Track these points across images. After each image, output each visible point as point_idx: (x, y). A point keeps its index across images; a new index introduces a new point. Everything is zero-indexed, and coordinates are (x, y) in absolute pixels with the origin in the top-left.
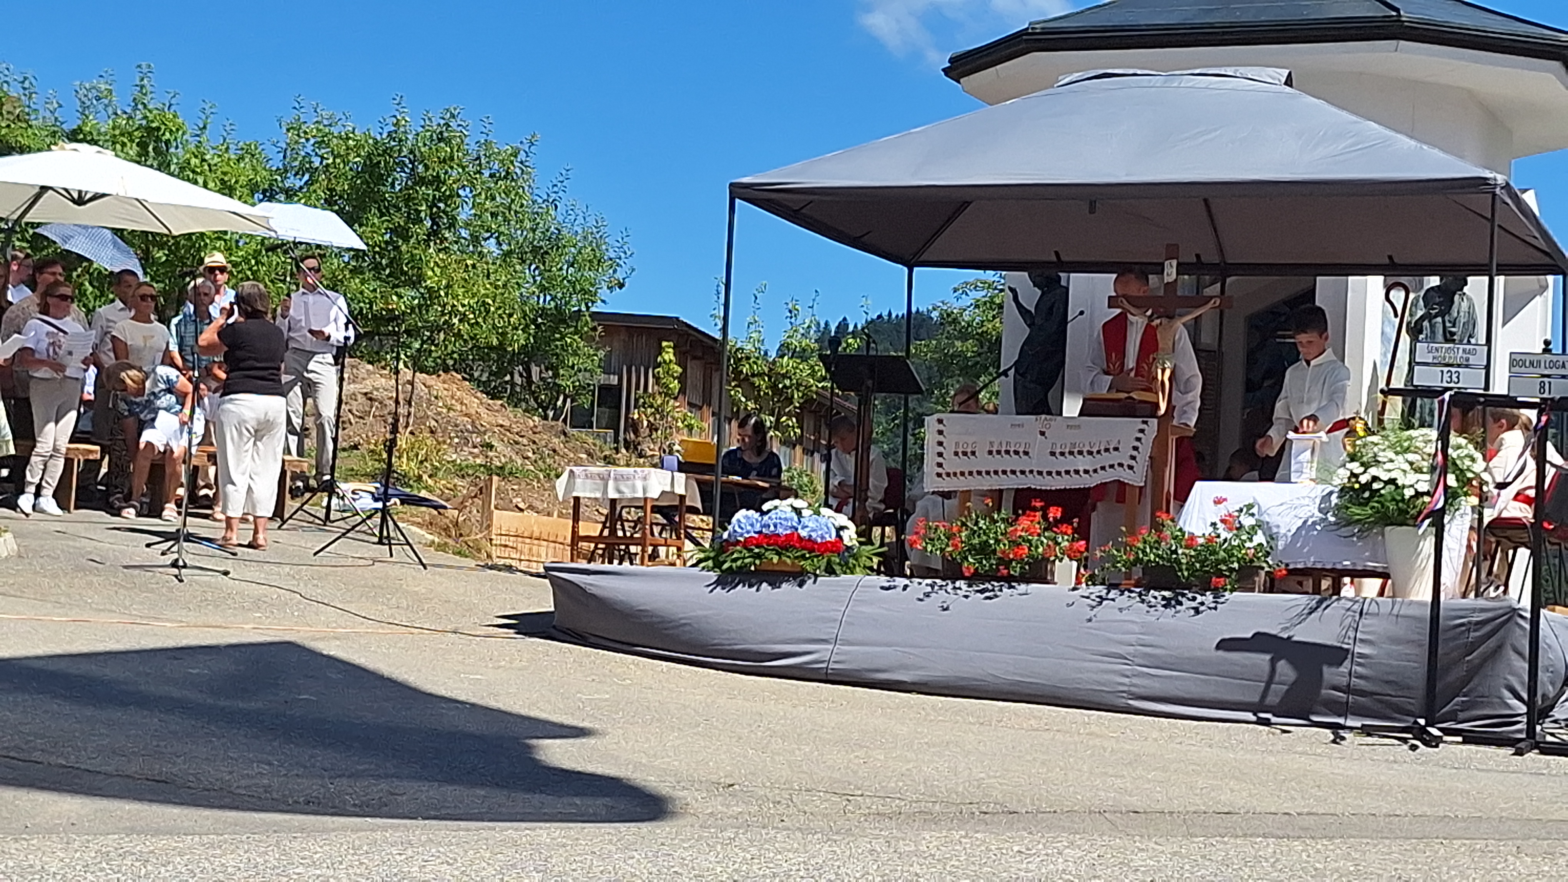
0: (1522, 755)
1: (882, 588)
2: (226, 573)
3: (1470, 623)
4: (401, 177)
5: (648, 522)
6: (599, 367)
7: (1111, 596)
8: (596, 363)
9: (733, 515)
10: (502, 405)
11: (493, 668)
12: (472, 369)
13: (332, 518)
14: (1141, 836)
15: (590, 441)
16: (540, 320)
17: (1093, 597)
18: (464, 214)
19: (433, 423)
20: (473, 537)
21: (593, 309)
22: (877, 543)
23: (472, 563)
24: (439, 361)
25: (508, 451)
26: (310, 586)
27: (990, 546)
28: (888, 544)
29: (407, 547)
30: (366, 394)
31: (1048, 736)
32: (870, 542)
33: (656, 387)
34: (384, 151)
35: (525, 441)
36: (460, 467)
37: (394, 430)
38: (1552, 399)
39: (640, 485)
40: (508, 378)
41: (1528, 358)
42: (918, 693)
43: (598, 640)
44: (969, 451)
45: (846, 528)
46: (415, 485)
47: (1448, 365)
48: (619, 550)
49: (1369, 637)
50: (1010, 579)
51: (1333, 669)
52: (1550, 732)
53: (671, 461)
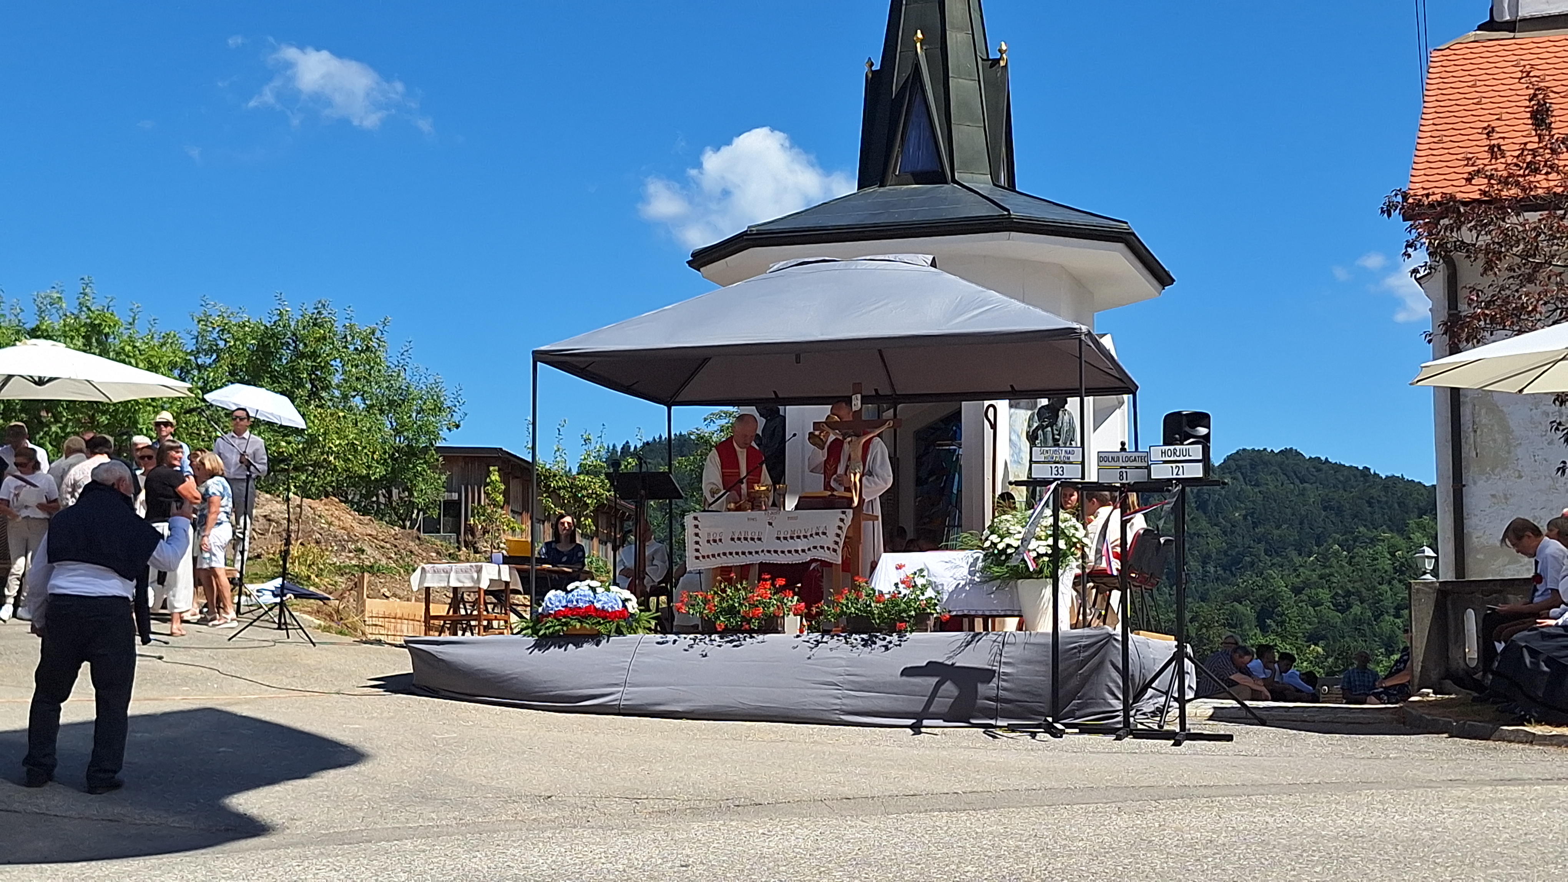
0: (1120, 740)
1: (658, 643)
2: (160, 658)
3: (1081, 646)
4: (286, 354)
5: (483, 602)
6: (444, 487)
7: (825, 640)
8: (441, 485)
9: (545, 594)
10: (370, 520)
11: (367, 719)
12: (346, 493)
13: (242, 611)
14: (852, 816)
15: (439, 543)
16: (397, 455)
17: (811, 641)
18: (336, 379)
19: (318, 536)
20: (350, 620)
21: (438, 445)
22: (654, 609)
23: (351, 640)
24: (321, 488)
25: (376, 554)
26: (226, 664)
27: (735, 607)
28: (661, 610)
29: (300, 631)
30: (265, 516)
31: (784, 745)
32: (648, 609)
33: (487, 501)
34: (274, 334)
35: (388, 546)
36: (340, 568)
37: (288, 543)
38: (1128, 484)
39: (475, 575)
40: (374, 499)
41: (1110, 455)
42: (687, 719)
43: (447, 694)
44: (717, 539)
45: (630, 600)
46: (305, 583)
47: (1055, 462)
48: (462, 624)
49: (1010, 660)
50: (751, 632)
51: (985, 686)
52: (1141, 722)
53: (498, 556)
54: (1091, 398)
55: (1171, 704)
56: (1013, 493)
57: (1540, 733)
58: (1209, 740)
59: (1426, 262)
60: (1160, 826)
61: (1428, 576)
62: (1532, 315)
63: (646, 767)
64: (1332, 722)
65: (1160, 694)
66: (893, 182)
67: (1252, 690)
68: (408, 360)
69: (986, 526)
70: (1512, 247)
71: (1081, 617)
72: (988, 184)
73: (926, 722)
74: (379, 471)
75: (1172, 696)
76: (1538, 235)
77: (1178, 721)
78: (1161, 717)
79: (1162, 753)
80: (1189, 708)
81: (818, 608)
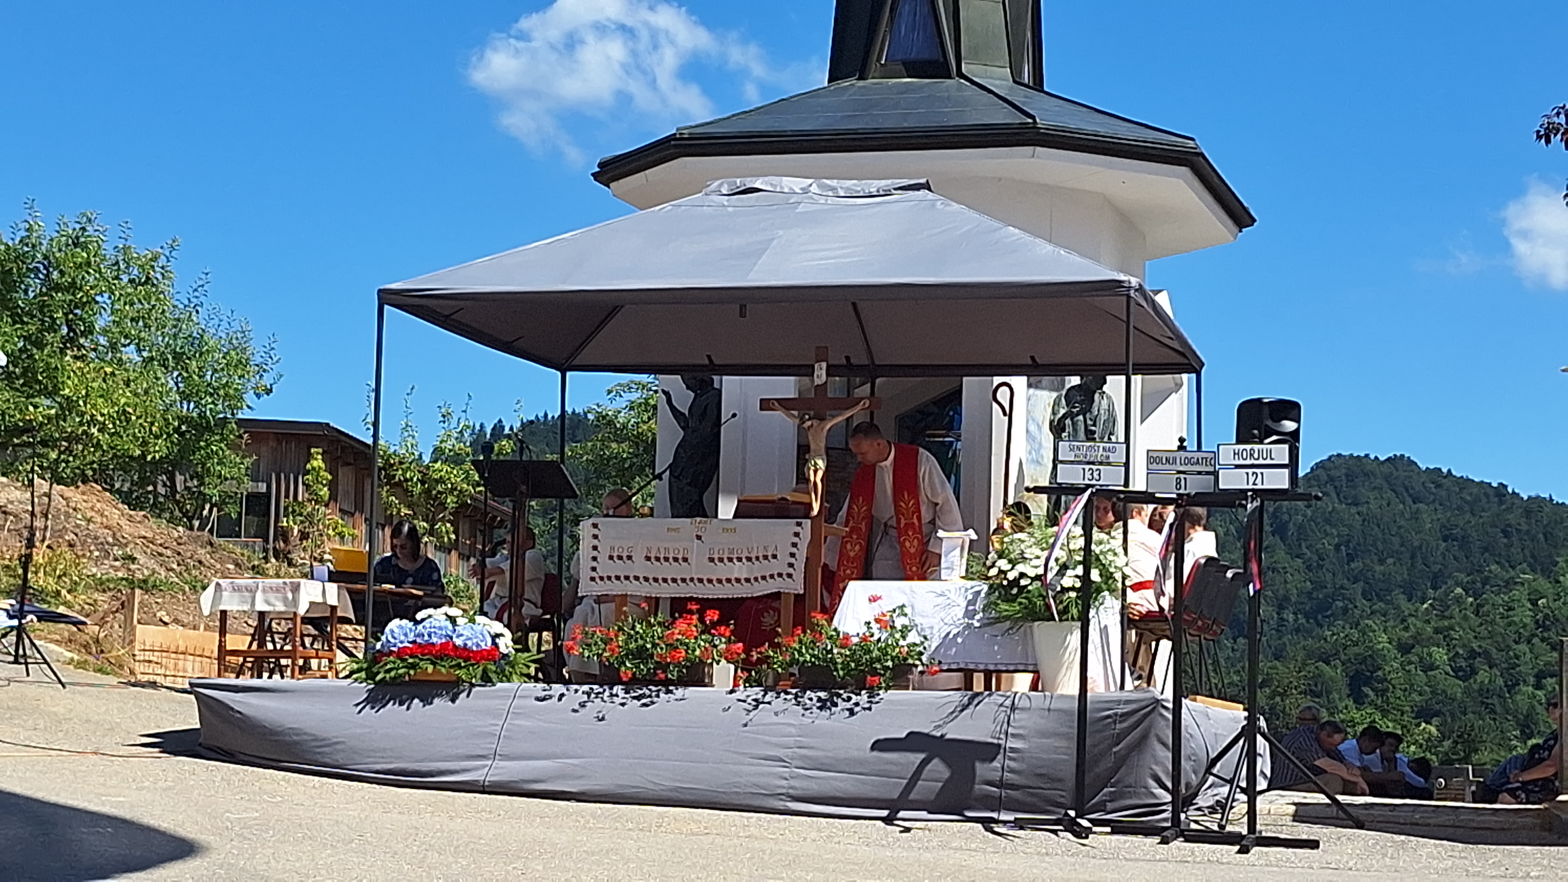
0: (1167, 843)
1: (539, 697)
3: (1116, 714)
4: (35, 285)
5: (298, 633)
6: (247, 475)
7: (768, 698)
8: (243, 471)
9: (386, 625)
10: (144, 516)
11: (137, 789)
12: (112, 479)
15: (238, 551)
16: (184, 428)
17: (751, 698)
18: (102, 322)
19: (73, 536)
20: (114, 653)
21: (240, 416)
22: (534, 650)
23: (113, 680)
24: (77, 471)
25: (152, 564)
27: (648, 650)
28: (544, 652)
29: (45, 666)
31: (707, 840)
32: (526, 649)
33: (306, 495)
34: (17, 257)
35: (169, 553)
36: (101, 581)
37: (30, 544)
38: (1185, 496)
39: (290, 596)
40: (150, 488)
41: (1164, 455)
42: (578, 801)
43: (247, 758)
44: (625, 555)
45: (502, 635)
46: (53, 601)
47: (1089, 463)
48: (269, 663)
49: (1021, 731)
50: (667, 684)
51: (986, 765)
52: (1194, 820)
53: (322, 570)
54: (1140, 377)
55: (1237, 796)
56: (1028, 504)
58: (1287, 847)
63: (517, 863)
64: (1456, 827)
65: (1222, 782)
66: (876, 75)
67: (1346, 780)
68: (202, 299)
72: (1007, 80)
73: (902, 814)
74: (159, 449)
75: (1238, 786)
77: (1245, 819)
78: (1223, 814)
79: (1223, 863)
80: (1261, 802)
81: (760, 653)
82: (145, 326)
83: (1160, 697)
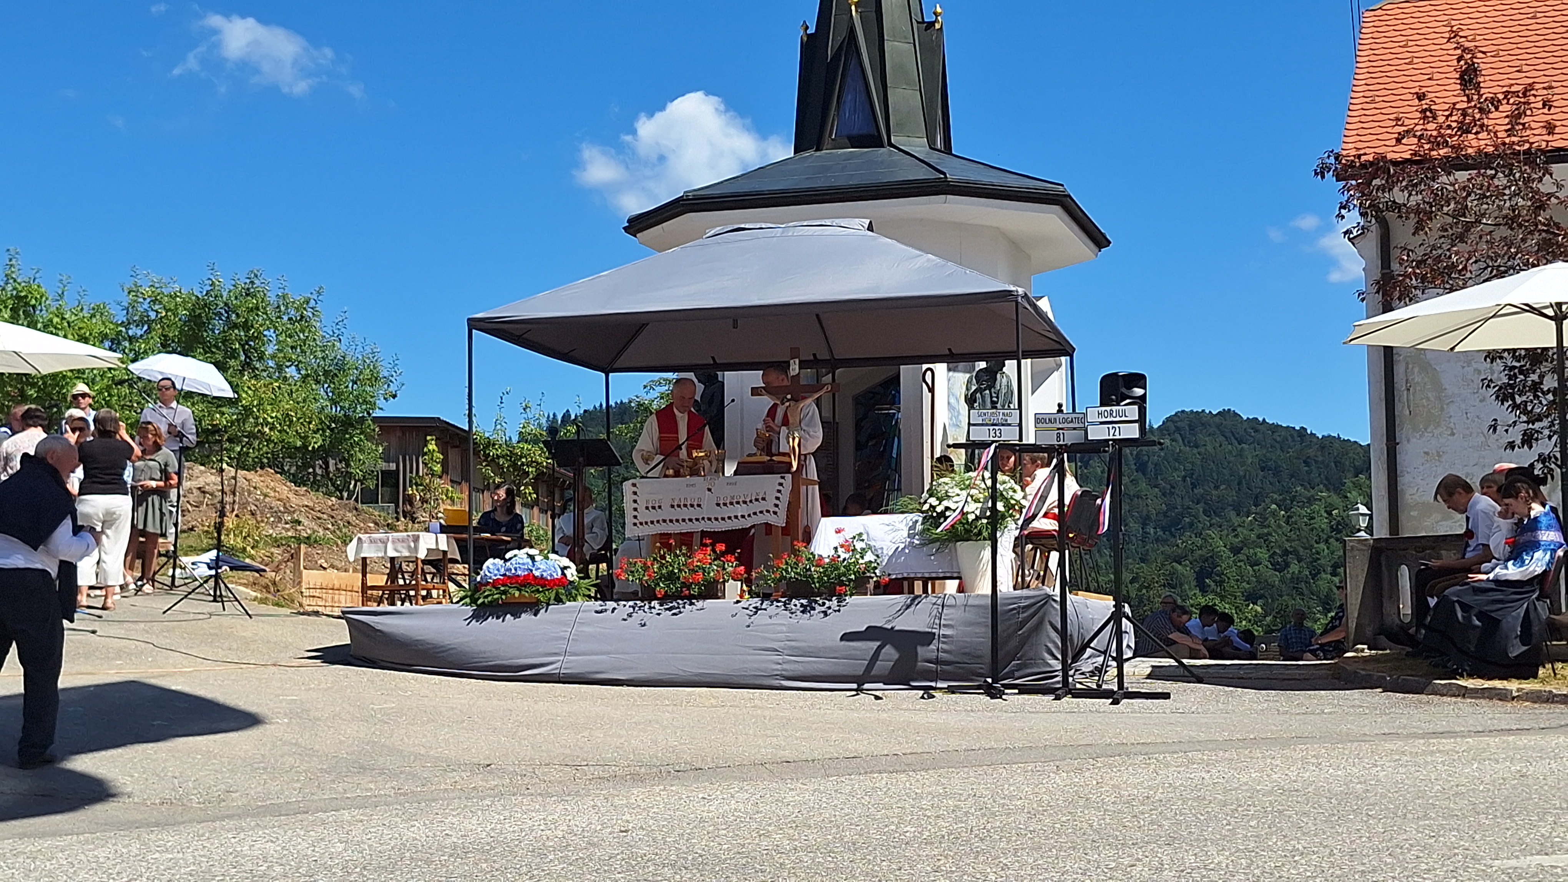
0: (1060, 699)
1: (598, 611)
2: (94, 632)
3: (1019, 607)
4: (218, 325)
5: (421, 572)
6: (381, 458)
7: (764, 606)
8: (378, 455)
9: (483, 563)
10: (307, 491)
11: (306, 690)
12: (282, 464)
13: (177, 584)
14: (793, 779)
15: (377, 513)
16: (333, 425)
17: (751, 607)
18: (270, 350)
19: (254, 507)
20: (287, 592)
21: (374, 415)
22: (593, 577)
23: (288, 611)
24: (256, 460)
25: (313, 525)
26: (161, 637)
27: (675, 574)
28: (602, 577)
29: (236, 603)
30: (199, 488)
31: (723, 710)
32: (587, 576)
33: (425, 471)
34: (206, 304)
35: (325, 516)
36: (276, 540)
37: (222, 514)
38: (1066, 445)
39: (412, 545)
40: (311, 470)
41: (1047, 417)
42: (628, 686)
43: (386, 665)
44: (656, 505)
46: (241, 555)
47: (993, 425)
48: (400, 594)
49: (950, 623)
50: (691, 598)
51: (925, 648)
52: (1079, 681)
53: (435, 525)
54: (1029, 360)
55: (1109, 663)
56: (951, 456)
57: (1472, 686)
58: (1147, 698)
59: (1359, 223)
60: (1098, 783)
61: (1362, 533)
62: (1463, 273)
63: (586, 734)
64: (1268, 679)
65: (1098, 653)
66: (829, 147)
67: (1190, 648)
68: (343, 330)
69: (926, 489)
70: (1442, 206)
71: (1020, 579)
72: (925, 147)
73: (866, 686)
74: (316, 441)
75: (1110, 655)
76: (1469, 195)
77: (1116, 680)
78: (1100, 677)
79: (1100, 712)
80: (1126, 666)
81: (758, 573)
82: (302, 351)
83: (1052, 593)
